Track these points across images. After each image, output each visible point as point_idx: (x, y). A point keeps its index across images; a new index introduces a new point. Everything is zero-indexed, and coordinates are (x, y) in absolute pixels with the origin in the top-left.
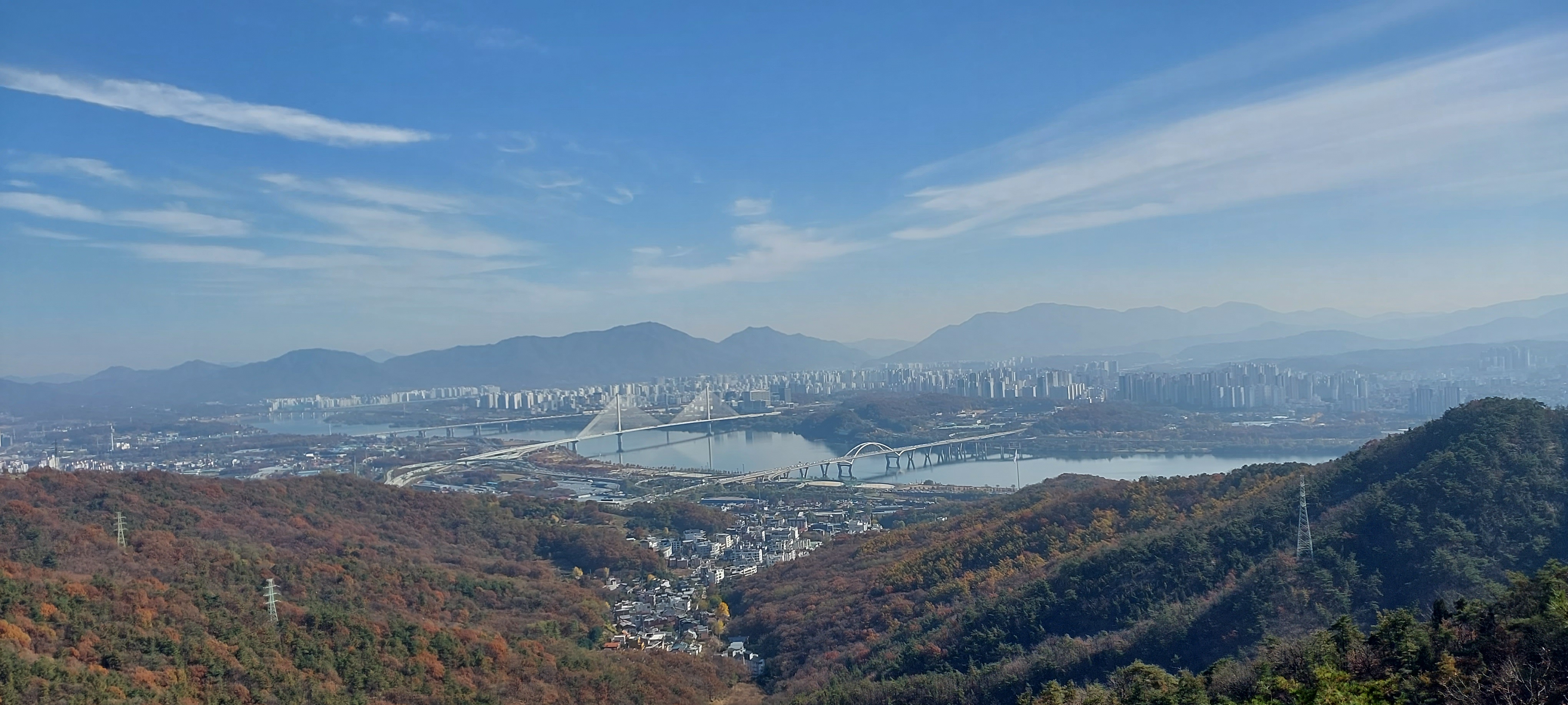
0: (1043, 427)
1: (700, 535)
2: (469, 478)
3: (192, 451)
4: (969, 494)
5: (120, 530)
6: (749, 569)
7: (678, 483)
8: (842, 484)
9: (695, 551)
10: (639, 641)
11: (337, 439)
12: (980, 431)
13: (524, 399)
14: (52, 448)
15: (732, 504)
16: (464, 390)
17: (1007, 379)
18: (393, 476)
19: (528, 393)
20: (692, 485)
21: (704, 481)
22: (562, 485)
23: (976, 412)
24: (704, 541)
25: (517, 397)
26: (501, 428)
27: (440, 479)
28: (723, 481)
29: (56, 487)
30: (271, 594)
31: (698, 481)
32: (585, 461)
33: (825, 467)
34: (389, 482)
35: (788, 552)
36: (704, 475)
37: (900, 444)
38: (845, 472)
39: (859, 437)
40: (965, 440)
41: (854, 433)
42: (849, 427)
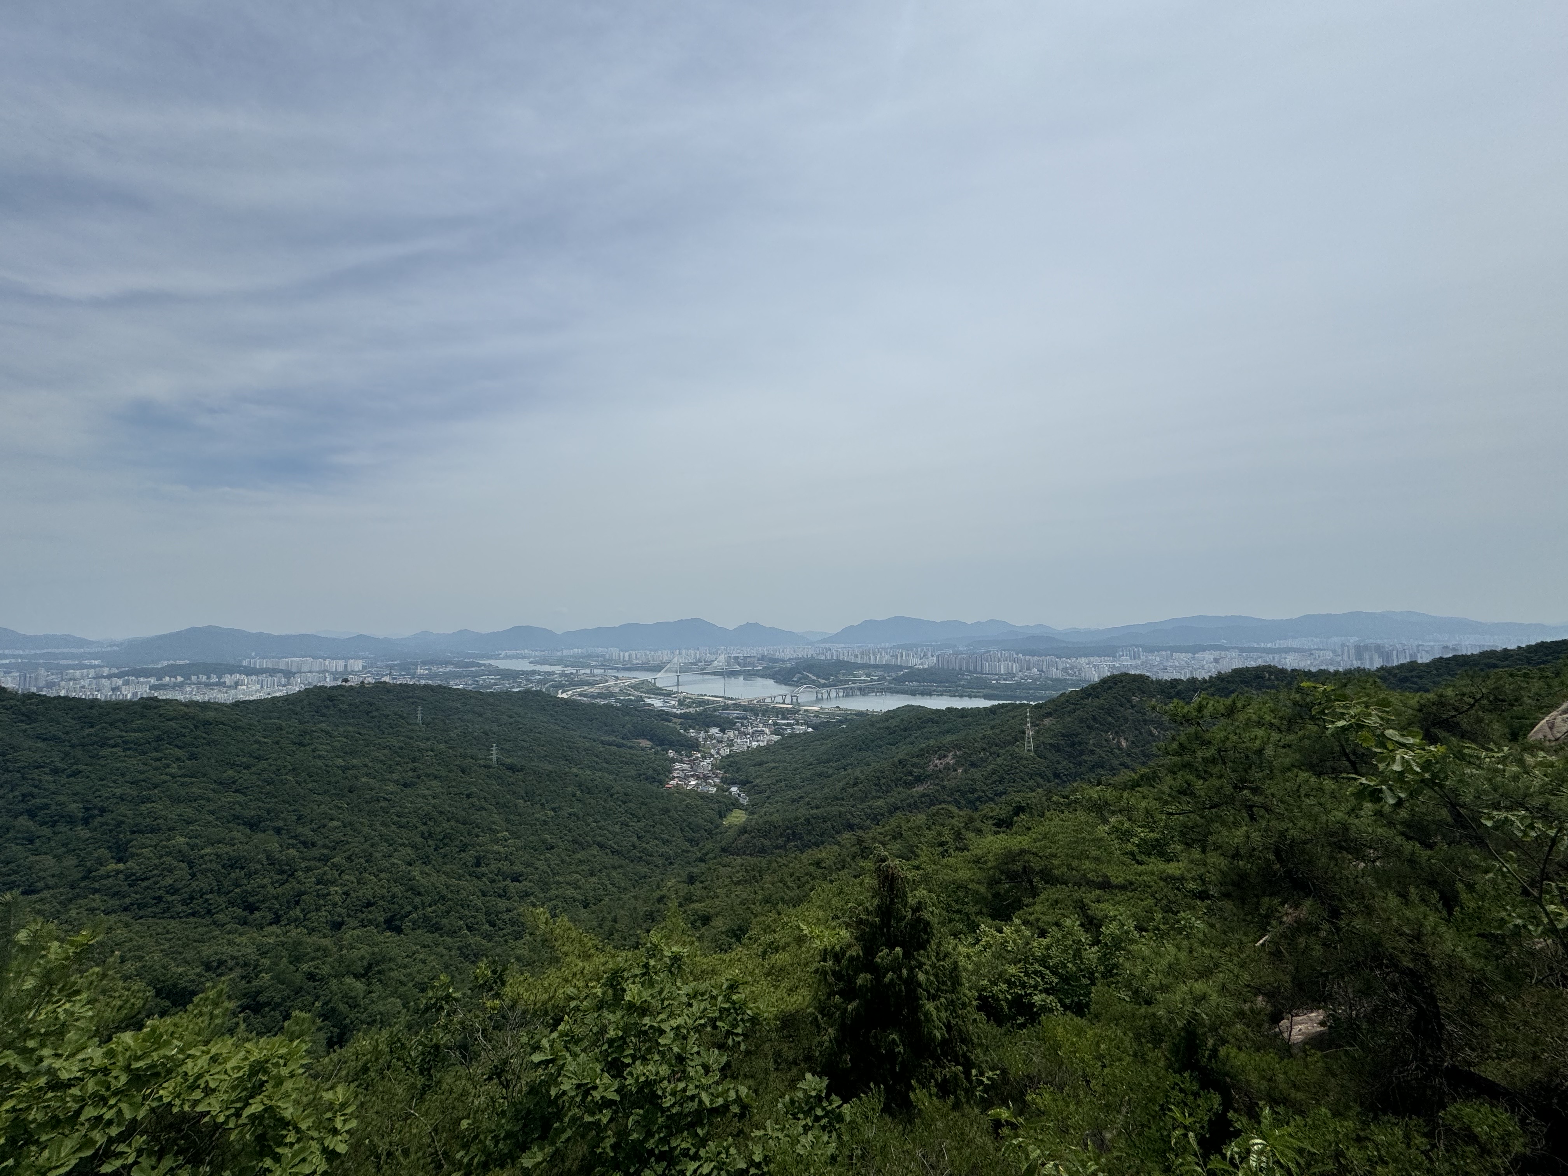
0: (898, 680)
1: (717, 730)
2: (600, 696)
3: (458, 676)
4: (860, 714)
5: (420, 715)
7: (708, 702)
8: (793, 706)
10: (683, 785)
11: (534, 672)
12: (865, 681)
13: (630, 656)
14: (388, 672)
15: (735, 714)
16: (601, 649)
17: (879, 655)
18: (562, 693)
19: (632, 652)
20: (715, 704)
21: (721, 702)
22: (648, 701)
23: (863, 671)
25: (627, 654)
26: (618, 669)
27: (585, 696)
28: (730, 702)
29: (388, 691)
30: (494, 752)
31: (718, 702)
32: (660, 689)
33: (784, 697)
34: (560, 696)
35: (763, 741)
36: (721, 699)
37: (824, 686)
38: (794, 699)
39: (803, 681)
40: (857, 685)
41: (800, 678)
42: (798, 675)
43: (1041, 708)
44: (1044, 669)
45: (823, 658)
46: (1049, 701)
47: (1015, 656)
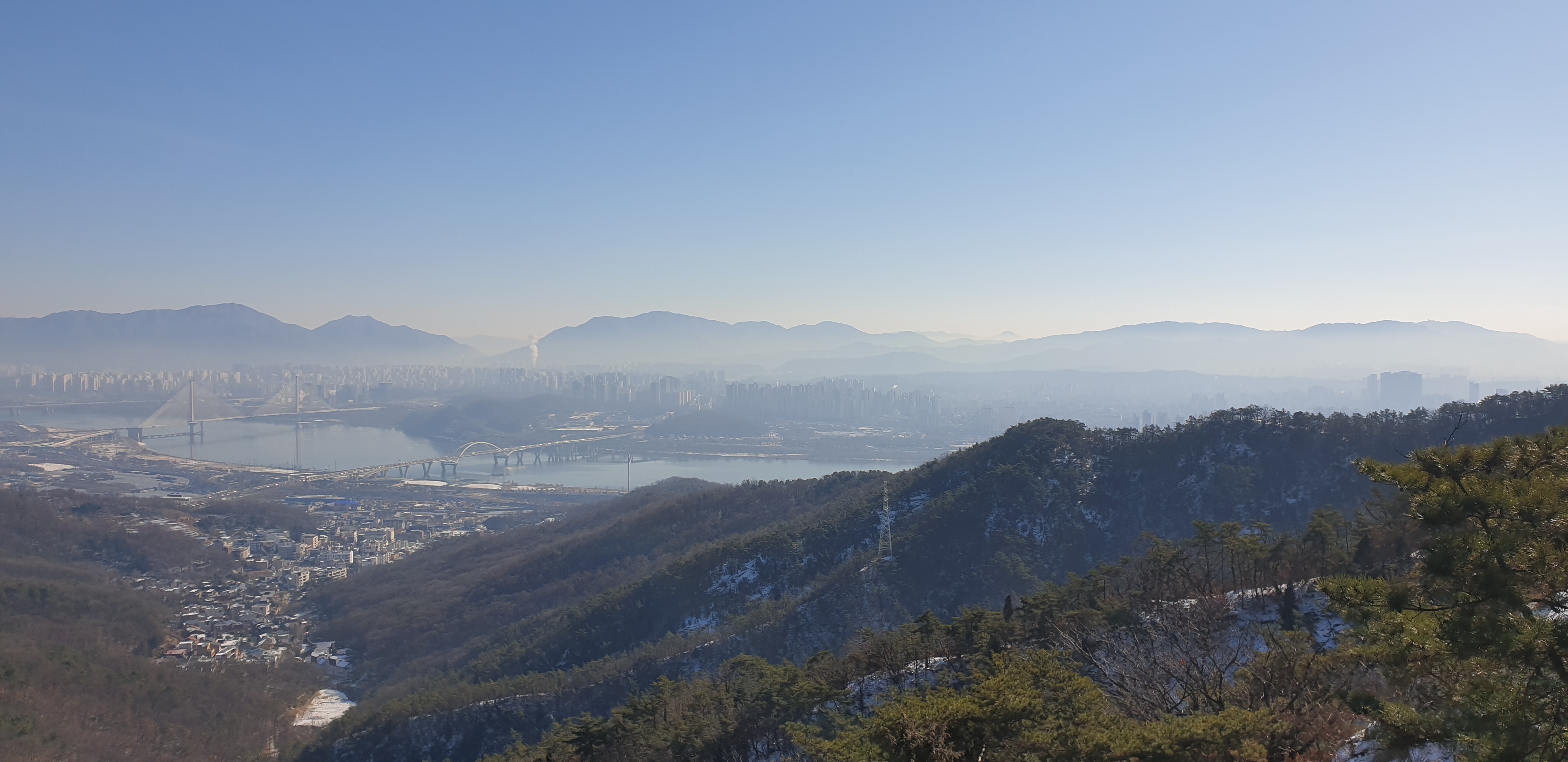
1: (284, 536)
6: (338, 571)
8: (446, 484)
9: (276, 552)
10: (208, 648)
12: (591, 434)
15: (320, 503)
17: (622, 383)
19: (81, 375)
20: (277, 481)
21: (289, 477)
23: (590, 414)
24: (287, 541)
25: (67, 377)
28: (312, 478)
31: (284, 477)
33: (427, 465)
35: (382, 553)
36: (290, 472)
41: (461, 429)
42: (456, 423)
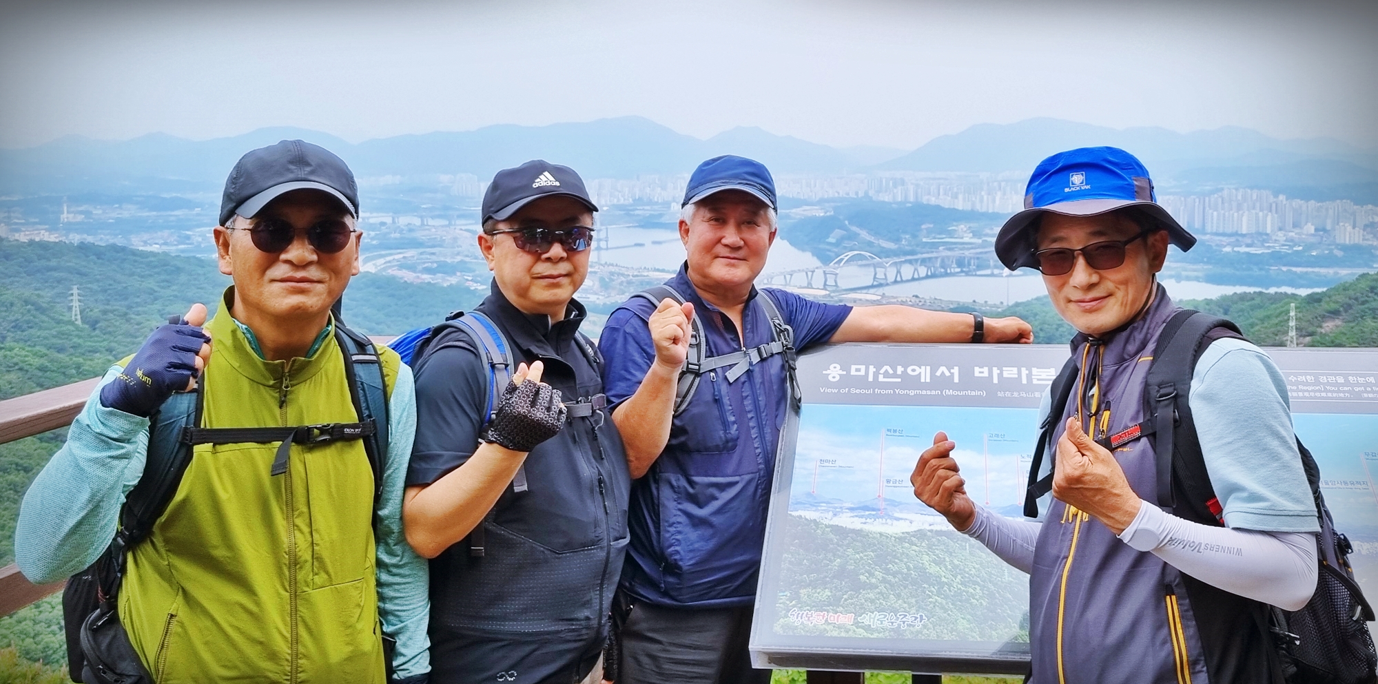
5: (75, 305)
8: (827, 293)
33: (810, 274)
37: (887, 253)
38: (831, 282)
39: (846, 244)
40: (957, 253)
41: (842, 239)
42: (838, 233)
43: (1319, 300)
44: (1329, 227)
45: (886, 198)
46: (1336, 289)
47: (1272, 199)
